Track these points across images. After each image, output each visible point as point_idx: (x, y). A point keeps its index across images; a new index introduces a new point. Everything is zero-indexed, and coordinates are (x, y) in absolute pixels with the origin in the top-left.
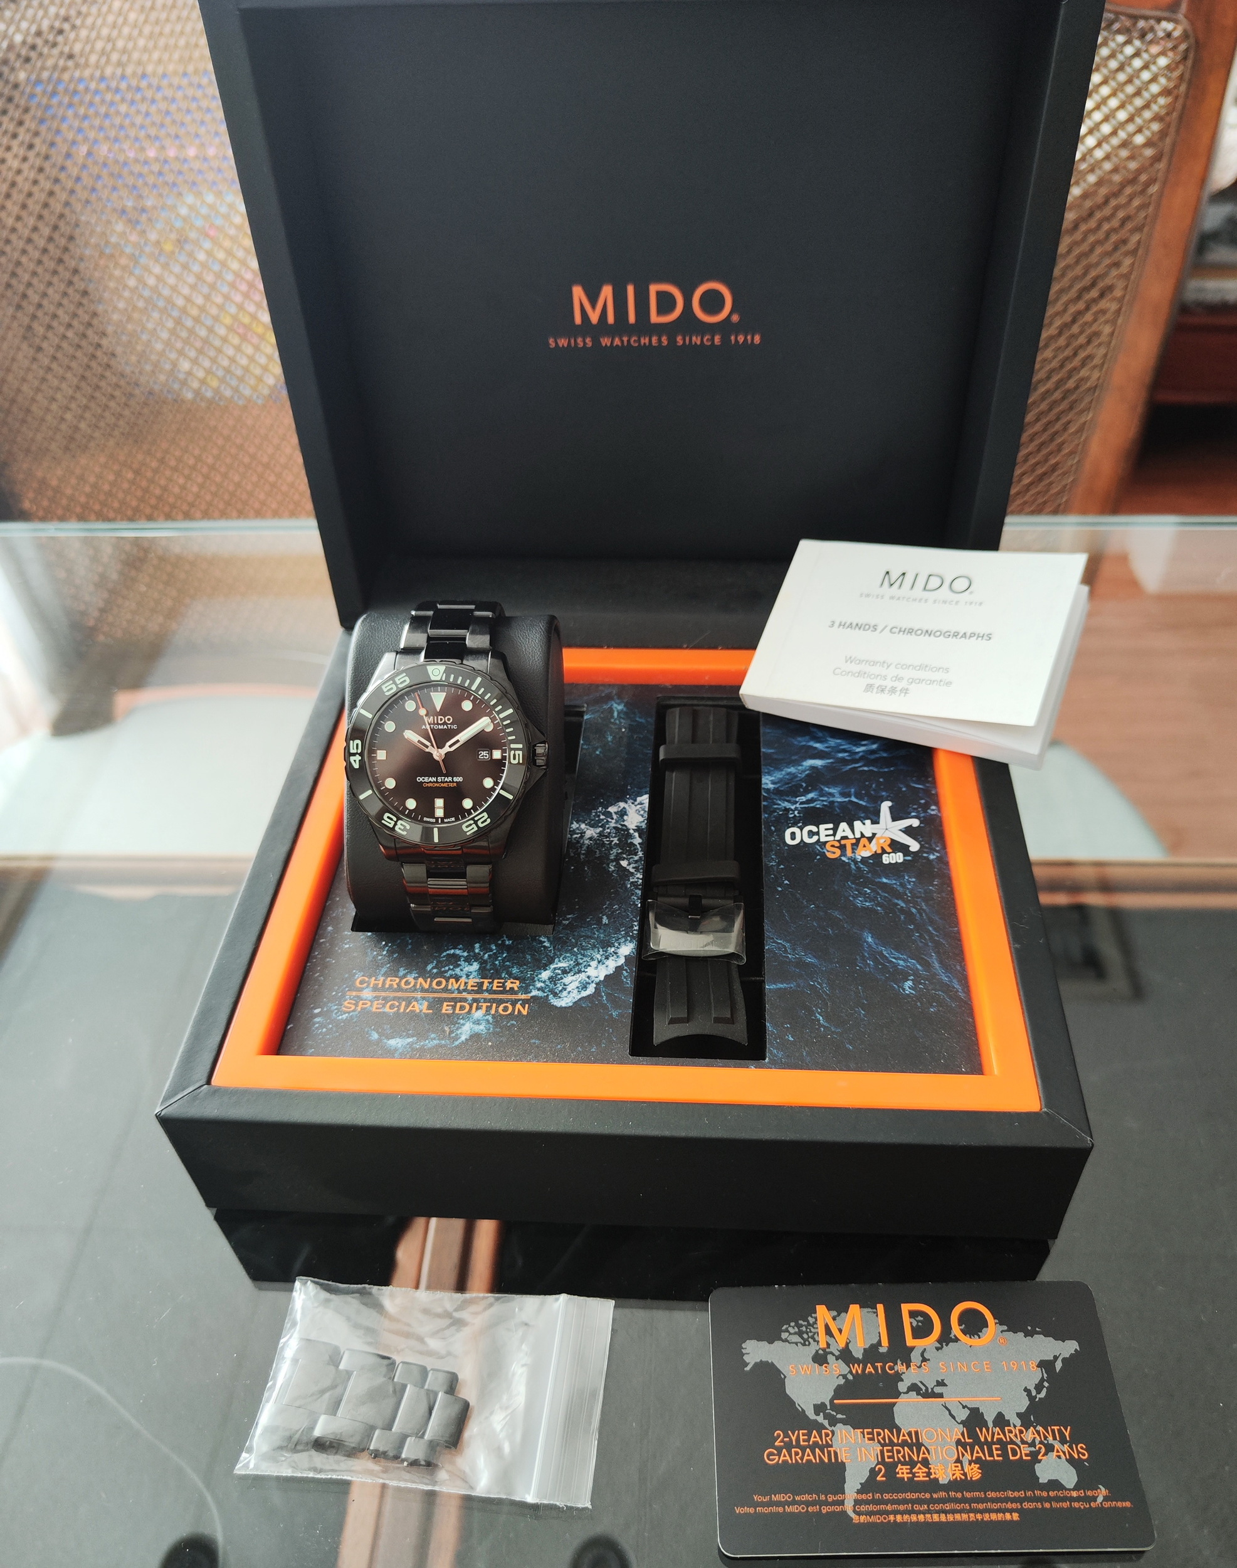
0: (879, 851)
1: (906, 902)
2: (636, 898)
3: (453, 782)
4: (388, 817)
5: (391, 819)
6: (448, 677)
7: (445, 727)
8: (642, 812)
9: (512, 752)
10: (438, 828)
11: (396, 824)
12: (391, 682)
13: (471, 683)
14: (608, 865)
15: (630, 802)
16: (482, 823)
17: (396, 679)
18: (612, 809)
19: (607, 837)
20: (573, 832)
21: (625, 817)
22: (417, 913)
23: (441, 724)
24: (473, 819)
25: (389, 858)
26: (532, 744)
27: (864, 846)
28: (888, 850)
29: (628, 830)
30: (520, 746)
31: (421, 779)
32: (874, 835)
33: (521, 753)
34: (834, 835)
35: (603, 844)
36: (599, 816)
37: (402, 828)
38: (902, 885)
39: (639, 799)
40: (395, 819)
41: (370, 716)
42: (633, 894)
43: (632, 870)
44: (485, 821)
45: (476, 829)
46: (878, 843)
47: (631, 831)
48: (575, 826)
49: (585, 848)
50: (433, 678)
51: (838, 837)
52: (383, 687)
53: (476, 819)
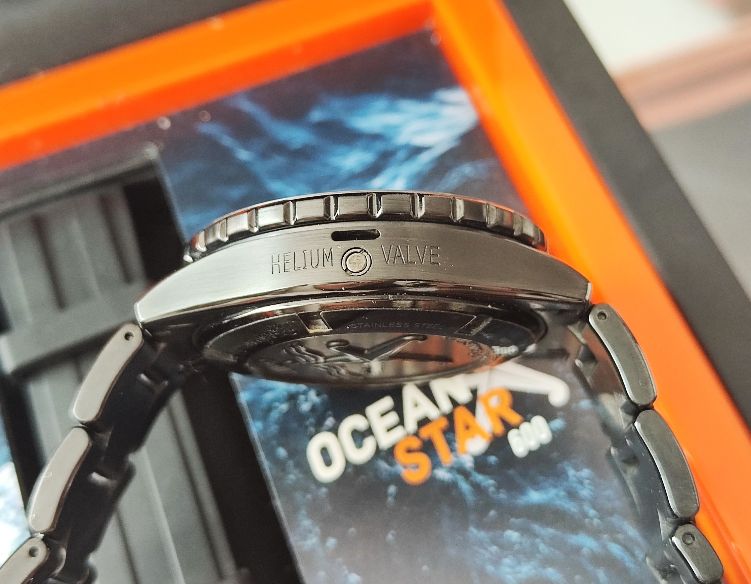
0: (499, 429)
1: (595, 533)
27: (467, 428)
28: (514, 418)
32: (474, 392)
34: (401, 422)
38: (572, 495)
46: (489, 410)
51: (411, 425)
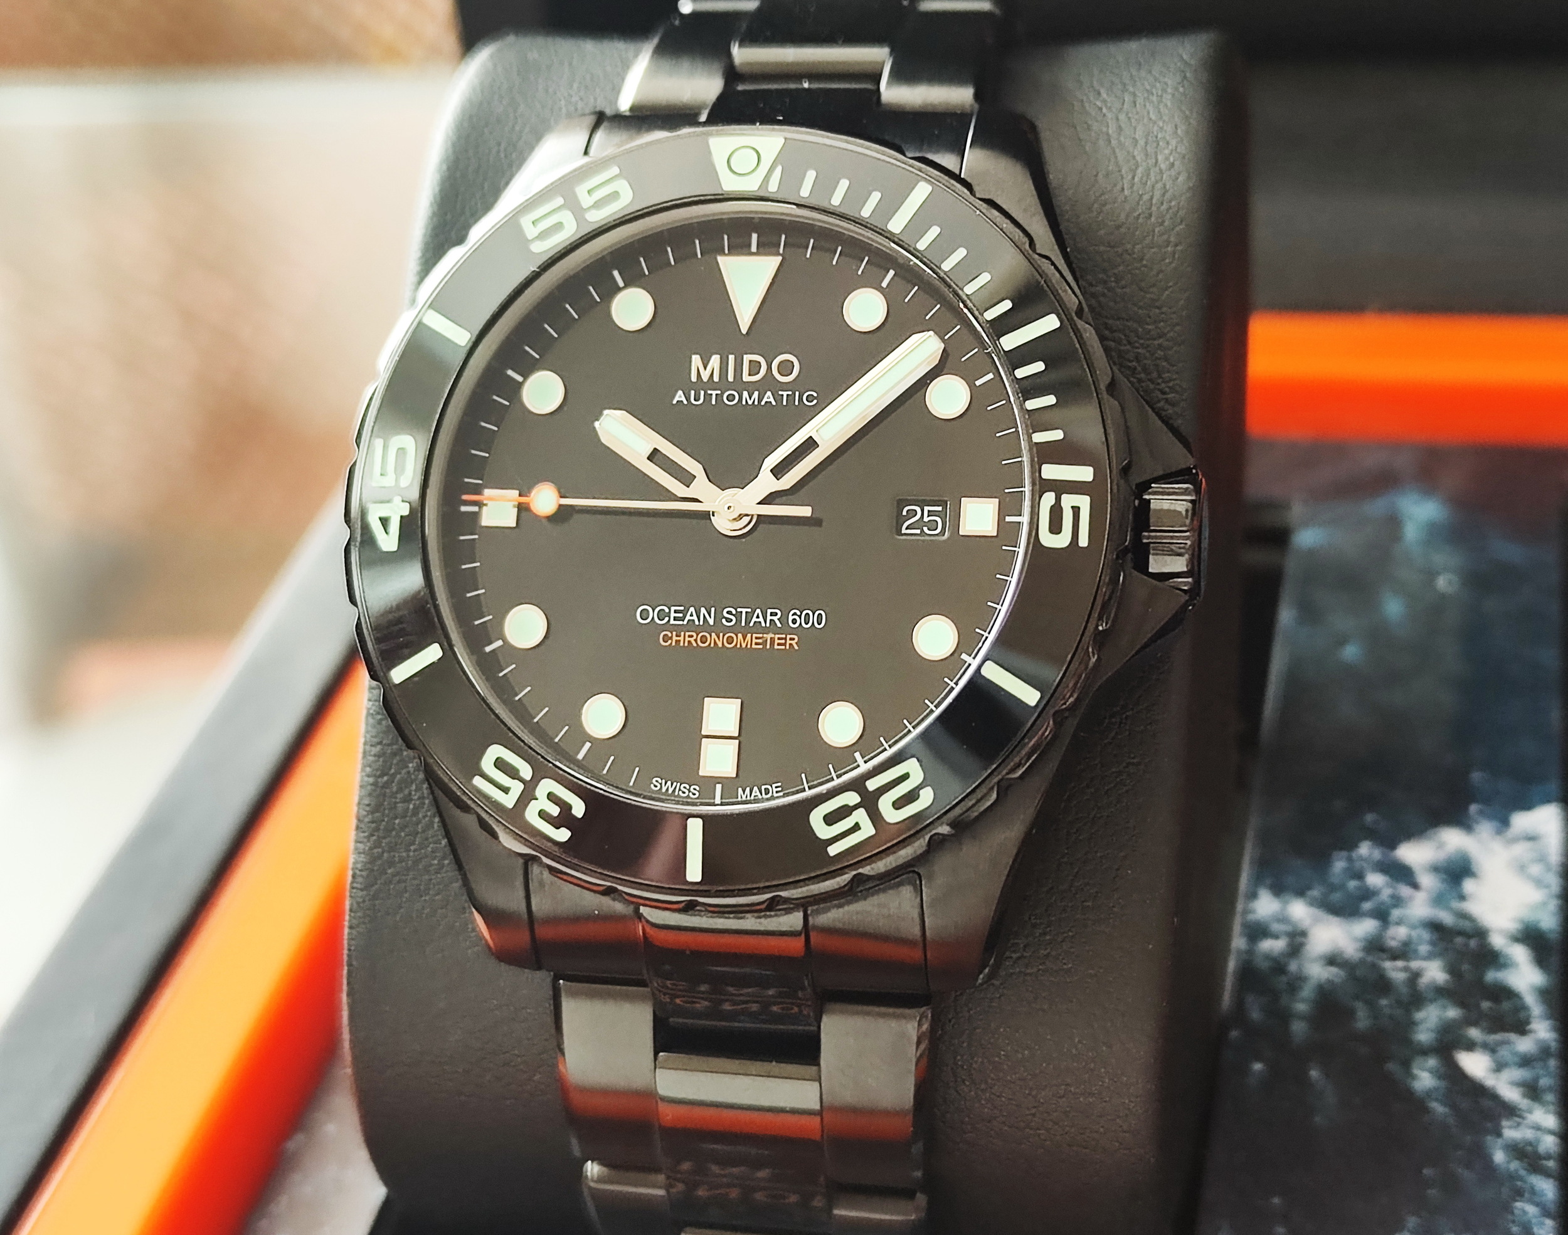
2: (1531, 1210)
3: (785, 629)
4: (500, 764)
5: (513, 773)
6: (792, 177)
8: (1536, 869)
9: (1049, 499)
10: (707, 819)
11: (527, 796)
12: (559, 201)
13: (890, 206)
14: (1406, 1064)
15: (1485, 828)
16: (898, 805)
17: (581, 191)
18: (1414, 854)
19: (1395, 955)
20: (1258, 931)
21: (1469, 885)
22: (611, 1206)
23: (751, 387)
24: (857, 785)
25: (505, 956)
26: (1136, 478)
29: (1481, 933)
30: (1085, 473)
31: (653, 614)
33: (1084, 502)
35: (1383, 985)
36: (1360, 876)
37: (554, 811)
39: (1522, 821)
40: (526, 771)
41: (462, 337)
42: (1519, 1194)
43: (1510, 1094)
44: (911, 797)
45: (868, 830)
47: (1497, 941)
48: (1265, 906)
49: (1307, 992)
50: (730, 184)
52: (526, 222)
53: (872, 785)
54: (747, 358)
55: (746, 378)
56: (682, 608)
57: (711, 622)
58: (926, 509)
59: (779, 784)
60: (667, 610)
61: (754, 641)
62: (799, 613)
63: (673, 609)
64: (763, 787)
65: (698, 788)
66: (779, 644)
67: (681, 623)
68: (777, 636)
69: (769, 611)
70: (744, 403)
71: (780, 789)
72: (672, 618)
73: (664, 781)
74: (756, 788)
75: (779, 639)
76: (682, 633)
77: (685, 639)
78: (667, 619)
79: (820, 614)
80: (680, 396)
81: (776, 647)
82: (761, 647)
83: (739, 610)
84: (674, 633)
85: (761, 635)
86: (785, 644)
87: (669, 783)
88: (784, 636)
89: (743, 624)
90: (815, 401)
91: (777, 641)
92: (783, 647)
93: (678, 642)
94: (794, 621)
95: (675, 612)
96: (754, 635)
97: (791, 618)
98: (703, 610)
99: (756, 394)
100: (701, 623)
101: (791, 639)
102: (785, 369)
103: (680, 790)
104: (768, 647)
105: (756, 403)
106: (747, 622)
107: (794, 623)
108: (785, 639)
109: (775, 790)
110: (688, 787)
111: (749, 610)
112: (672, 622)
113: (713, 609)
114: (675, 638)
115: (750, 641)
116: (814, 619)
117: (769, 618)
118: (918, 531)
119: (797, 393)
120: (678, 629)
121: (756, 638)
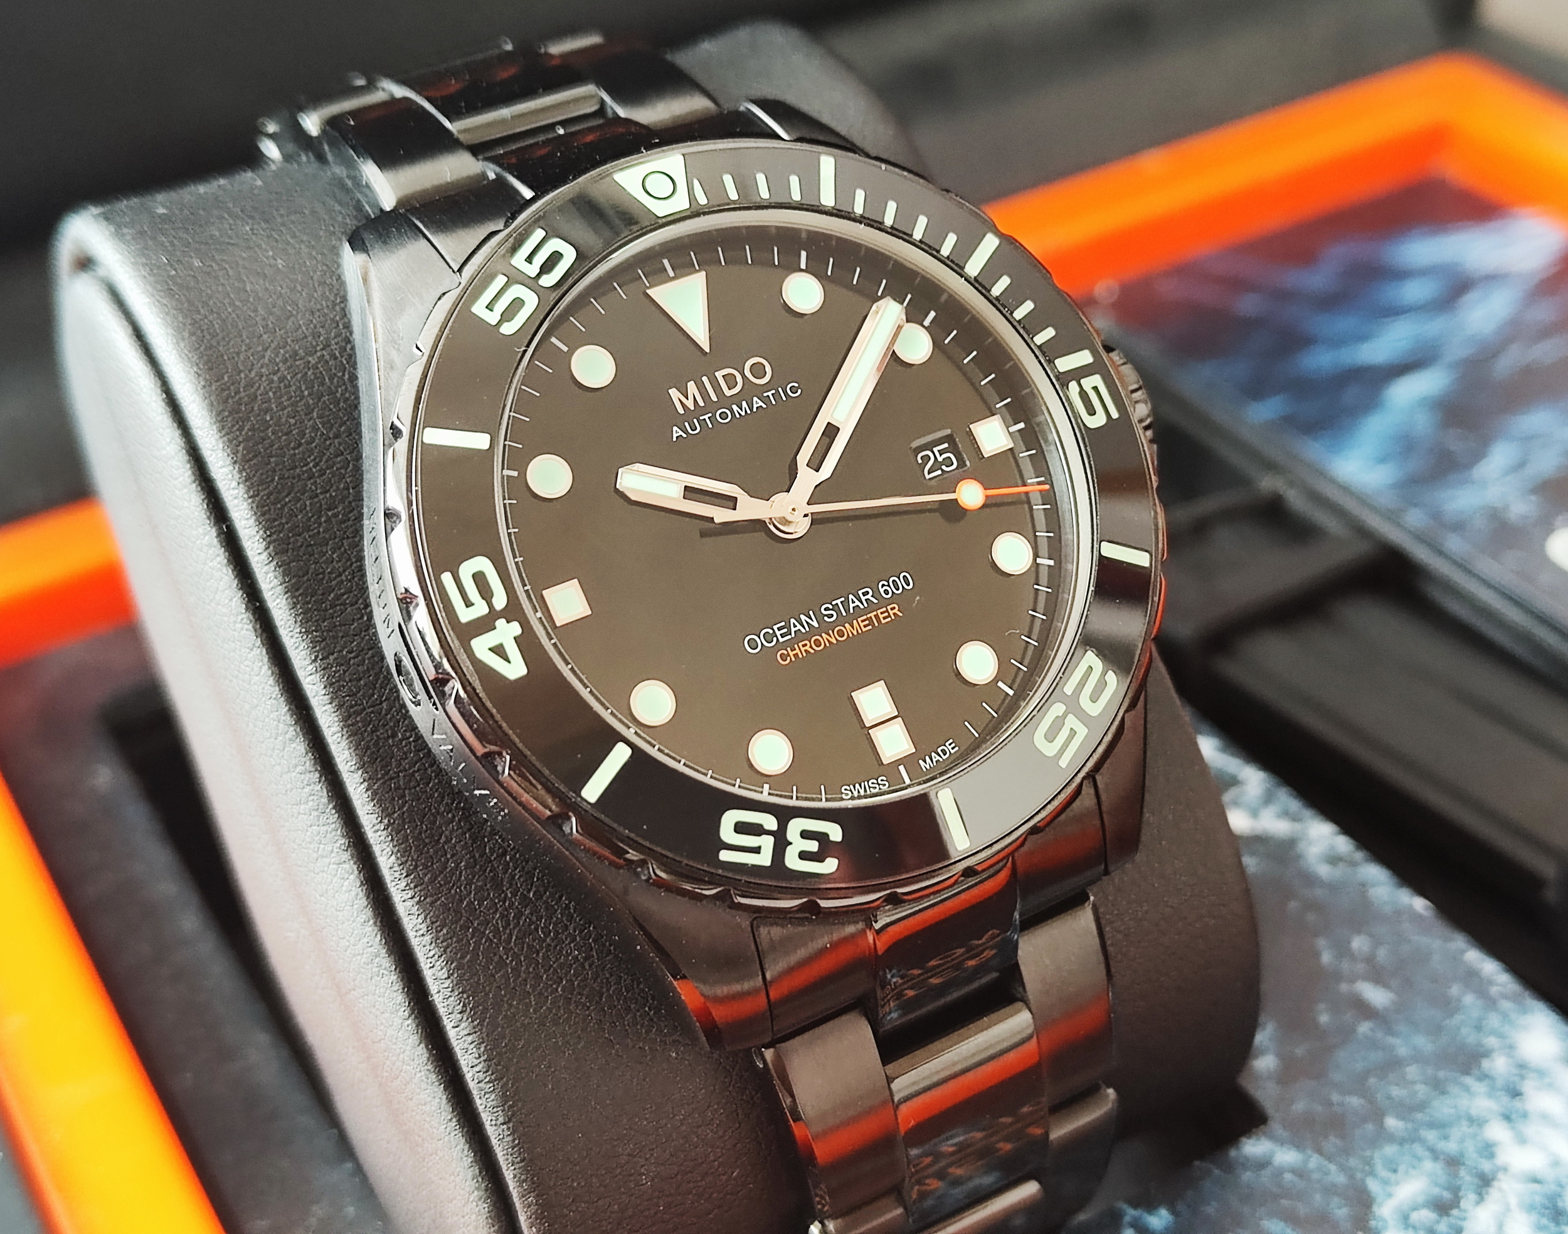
4: (740, 828)
5: (757, 830)
7: (757, 403)
11: (781, 843)
12: (501, 280)
17: (518, 263)
23: (737, 399)
31: (760, 640)
37: (813, 846)
40: (769, 822)
44: (1102, 684)
54: (719, 375)
55: (728, 393)
56: (783, 624)
57: (815, 624)
58: (935, 450)
59: (951, 741)
60: (771, 631)
61: (862, 625)
62: (886, 583)
63: (775, 627)
64: (939, 750)
65: (884, 778)
66: (884, 618)
67: (789, 637)
68: (879, 612)
69: (860, 592)
70: (738, 416)
71: (953, 745)
72: (779, 637)
73: (852, 787)
74: (933, 754)
75: (882, 613)
76: (796, 646)
77: (801, 649)
78: (775, 639)
79: (904, 576)
80: (677, 432)
81: (883, 621)
82: (870, 627)
83: (834, 603)
84: (789, 649)
85: (865, 617)
86: (889, 616)
87: (857, 786)
88: (884, 609)
89: (844, 614)
90: (799, 391)
91: (881, 617)
92: (889, 619)
93: (796, 655)
94: (886, 592)
95: (779, 629)
96: (859, 620)
97: (882, 591)
98: (803, 617)
99: (744, 404)
100: (807, 629)
101: (892, 609)
102: (758, 371)
103: (869, 787)
104: (876, 624)
105: (749, 412)
106: (847, 610)
107: (887, 594)
108: (887, 611)
109: (950, 747)
110: (875, 781)
111: (843, 599)
112: (781, 640)
113: (811, 613)
114: (791, 654)
115: (860, 625)
116: (901, 583)
117: (863, 599)
118: (939, 472)
119: (780, 389)
120: (791, 644)
121: (862, 621)
